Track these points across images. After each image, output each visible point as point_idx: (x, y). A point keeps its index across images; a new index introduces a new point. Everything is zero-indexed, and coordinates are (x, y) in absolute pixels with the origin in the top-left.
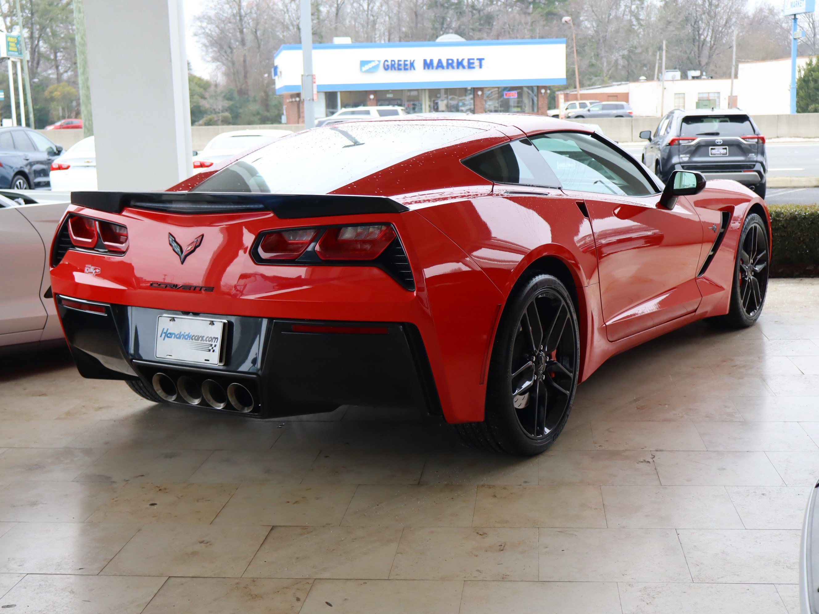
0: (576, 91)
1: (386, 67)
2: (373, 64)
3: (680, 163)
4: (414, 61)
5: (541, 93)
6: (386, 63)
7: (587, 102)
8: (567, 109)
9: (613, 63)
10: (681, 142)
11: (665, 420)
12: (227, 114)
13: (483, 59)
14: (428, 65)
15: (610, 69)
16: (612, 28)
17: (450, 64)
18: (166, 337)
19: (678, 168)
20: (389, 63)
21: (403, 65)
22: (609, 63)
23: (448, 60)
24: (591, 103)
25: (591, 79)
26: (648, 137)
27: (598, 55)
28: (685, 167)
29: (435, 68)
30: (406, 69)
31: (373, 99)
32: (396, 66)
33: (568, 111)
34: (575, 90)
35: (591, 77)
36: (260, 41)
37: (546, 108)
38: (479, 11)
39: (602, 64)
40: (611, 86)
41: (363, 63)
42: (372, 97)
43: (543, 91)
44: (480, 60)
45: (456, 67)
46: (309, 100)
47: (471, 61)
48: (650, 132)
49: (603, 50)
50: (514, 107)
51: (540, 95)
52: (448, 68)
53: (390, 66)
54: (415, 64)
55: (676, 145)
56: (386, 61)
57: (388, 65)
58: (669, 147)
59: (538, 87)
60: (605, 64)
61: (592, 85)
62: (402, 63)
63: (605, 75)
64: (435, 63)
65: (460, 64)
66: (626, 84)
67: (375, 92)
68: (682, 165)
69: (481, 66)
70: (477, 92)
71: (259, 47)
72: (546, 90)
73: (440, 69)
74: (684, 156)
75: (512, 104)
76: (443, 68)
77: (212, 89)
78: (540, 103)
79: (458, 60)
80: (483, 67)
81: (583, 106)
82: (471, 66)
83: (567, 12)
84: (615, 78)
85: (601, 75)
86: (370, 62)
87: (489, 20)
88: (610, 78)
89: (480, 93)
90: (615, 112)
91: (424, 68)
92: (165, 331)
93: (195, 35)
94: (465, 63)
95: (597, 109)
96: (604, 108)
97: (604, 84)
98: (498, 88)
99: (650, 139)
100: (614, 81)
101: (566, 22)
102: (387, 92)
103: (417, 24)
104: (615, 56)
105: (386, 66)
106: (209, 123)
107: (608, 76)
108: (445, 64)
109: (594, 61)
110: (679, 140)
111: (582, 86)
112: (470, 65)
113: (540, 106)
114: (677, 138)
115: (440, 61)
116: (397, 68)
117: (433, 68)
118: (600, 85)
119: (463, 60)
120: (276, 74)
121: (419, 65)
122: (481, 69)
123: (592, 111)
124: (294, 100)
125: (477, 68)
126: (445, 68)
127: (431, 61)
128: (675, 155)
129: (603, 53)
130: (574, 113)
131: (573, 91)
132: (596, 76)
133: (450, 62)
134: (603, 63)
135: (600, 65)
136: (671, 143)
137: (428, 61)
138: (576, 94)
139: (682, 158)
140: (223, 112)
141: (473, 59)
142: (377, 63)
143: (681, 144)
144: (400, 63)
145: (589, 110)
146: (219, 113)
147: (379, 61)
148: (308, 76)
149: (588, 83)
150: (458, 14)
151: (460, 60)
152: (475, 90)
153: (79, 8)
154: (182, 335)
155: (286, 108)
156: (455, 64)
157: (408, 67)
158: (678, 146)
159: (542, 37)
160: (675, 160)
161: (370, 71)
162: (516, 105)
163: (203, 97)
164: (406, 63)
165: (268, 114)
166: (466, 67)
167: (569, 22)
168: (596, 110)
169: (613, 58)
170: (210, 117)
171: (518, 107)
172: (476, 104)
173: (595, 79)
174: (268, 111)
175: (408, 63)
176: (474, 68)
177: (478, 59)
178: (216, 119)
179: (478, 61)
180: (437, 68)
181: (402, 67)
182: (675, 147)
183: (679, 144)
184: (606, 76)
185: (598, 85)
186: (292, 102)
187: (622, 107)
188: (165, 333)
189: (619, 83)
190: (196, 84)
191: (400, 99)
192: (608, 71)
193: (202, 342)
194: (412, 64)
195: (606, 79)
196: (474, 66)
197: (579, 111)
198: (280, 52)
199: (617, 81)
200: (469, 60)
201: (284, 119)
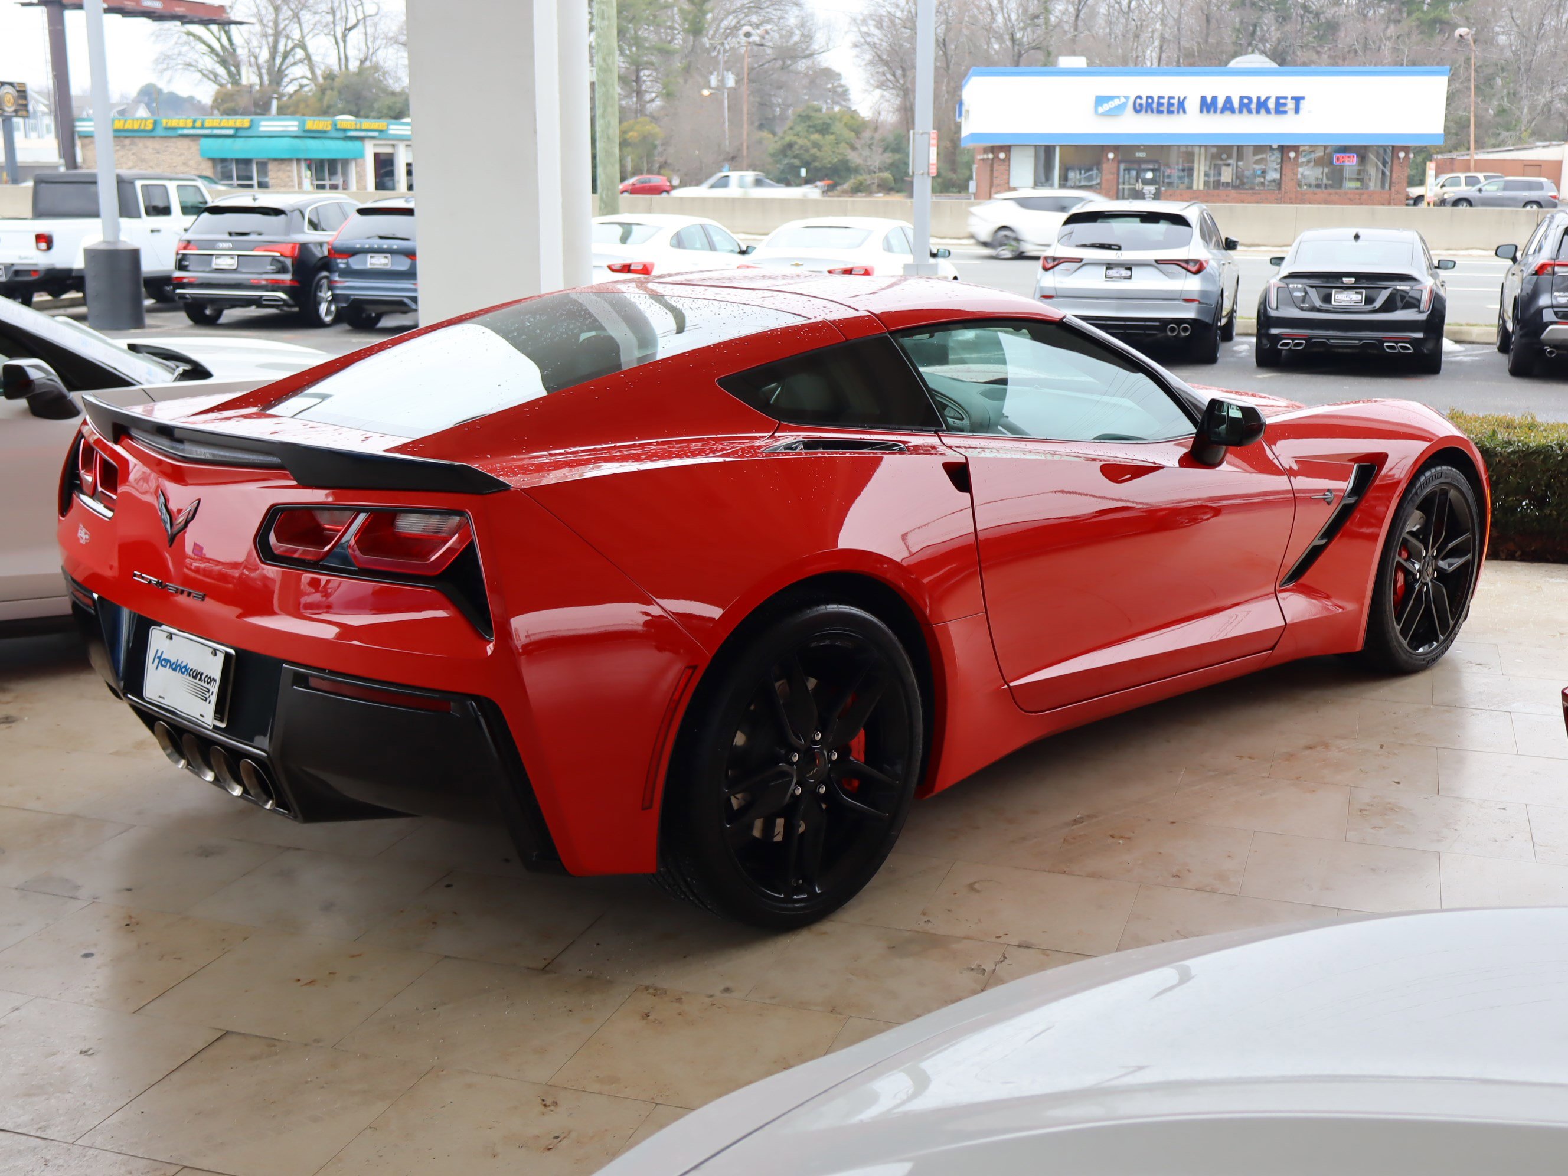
0: (1467, 155)
1: (1138, 108)
2: (1117, 102)
3: (1552, 307)
4: (1185, 98)
5: (1399, 158)
6: (1139, 101)
7: (1480, 176)
8: (1443, 186)
9: (1539, 108)
10: (1557, 269)
11: (1092, 875)
12: (887, 175)
13: (1303, 98)
14: (1207, 106)
15: (1534, 119)
16: (1542, 48)
17: (1245, 105)
18: (160, 666)
19: (1548, 316)
20: (1144, 101)
21: (1166, 105)
22: (1533, 108)
23: (1241, 98)
24: (1486, 178)
25: (1499, 134)
26: (1512, 256)
27: (1514, 94)
28: (1560, 314)
29: (1219, 111)
30: (1170, 112)
31: (1113, 160)
32: (1155, 106)
33: (1445, 189)
34: (1467, 152)
35: (1498, 132)
36: (949, 57)
37: (1405, 184)
38: (1317, 15)
39: (1521, 110)
40: (1532, 148)
41: (1100, 100)
42: (1111, 156)
43: (1402, 155)
44: (1297, 100)
45: (1254, 111)
46: (923, 174)
47: (1282, 101)
48: (1516, 247)
49: (1525, 85)
50: (1351, 179)
51: (1396, 161)
52: (1241, 112)
53: (1144, 105)
54: (1187, 105)
55: (1548, 274)
56: (1140, 97)
57: (1141, 105)
58: (1535, 277)
59: (1393, 147)
60: (1525, 110)
61: (1498, 145)
62: (1165, 101)
63: (1523, 128)
64: (1220, 103)
65: (1262, 105)
66: (1559, 145)
67: (1116, 149)
68: (1555, 309)
69: (1297, 110)
70: (1288, 153)
71: (948, 67)
72: (1407, 154)
73: (1228, 113)
74: (1562, 294)
75: (1347, 174)
76: (1233, 111)
77: (867, 134)
78: (1394, 176)
79: (1259, 98)
80: (1301, 111)
81: (1471, 181)
82: (1282, 109)
83: (1467, 19)
84: (1541, 135)
85: (1517, 128)
86: (1111, 98)
87: (1329, 29)
88: (1533, 134)
89: (1292, 155)
90: (1527, 195)
91: (1201, 111)
92: (159, 654)
93: (856, 46)
94: (1271, 104)
95: (1494, 188)
96: (1507, 186)
97: (1520, 144)
98: (1325, 147)
99: (1514, 259)
100: (1538, 140)
101: (1461, 36)
102: (1137, 148)
103: (1207, 35)
104: (1544, 97)
105: (1137, 105)
106: (857, 190)
107: (1529, 131)
108: (1236, 104)
109: (1506, 104)
110: (1554, 265)
111: (1480, 145)
112: (1280, 108)
113: (1394, 180)
114: (1552, 262)
115: (1228, 100)
116: (1155, 110)
117: (1215, 112)
118: (1513, 145)
119: (1268, 98)
120: (960, 115)
121: (1193, 105)
122: (1297, 116)
123: (1486, 191)
124: (985, 156)
125: (1291, 113)
126: (1237, 111)
127: (1214, 99)
128: (1546, 291)
129: (1523, 91)
130: (1453, 195)
131: (1463, 155)
132: (1508, 130)
133: (1246, 101)
134: (1523, 109)
135: (1518, 113)
136: (1540, 271)
137: (1209, 100)
138: (1469, 161)
139: (1556, 297)
140: (880, 170)
141: (1286, 98)
142: (1123, 100)
143: (1557, 272)
144: (1162, 101)
145: (1480, 190)
146: (875, 172)
147: (1127, 98)
148: (922, 134)
149: (1493, 141)
150: (1280, 20)
151: (1262, 99)
152: (1283, 149)
153: (603, 11)
154: (179, 665)
155: (977, 168)
156: (1253, 106)
157: (1175, 108)
158: (1551, 277)
159: (1414, 63)
160: (1544, 300)
161: (1111, 114)
162: (1356, 176)
163: (853, 148)
164: (1172, 101)
165: (954, 176)
166: (1273, 111)
167: (1466, 37)
168: (1491, 189)
169: (1542, 100)
170: (860, 178)
171: (1358, 180)
172: (1284, 172)
173: (1505, 134)
174: (954, 170)
175: (1175, 101)
176: (1285, 112)
177: (1292, 98)
178: (869, 182)
179: (1294, 101)
180: (1222, 112)
181: (1164, 108)
182: (1545, 278)
183: (1554, 273)
184: (1525, 131)
185: (1509, 146)
186: (983, 160)
187: (1540, 187)
188: (159, 658)
189: (1547, 143)
190: (846, 125)
191: (1157, 161)
192: (1530, 122)
193: (200, 683)
194: (1181, 105)
195: (1525, 135)
196: (1286, 109)
197: (1463, 190)
198: (969, 79)
199: (1546, 140)
200: (1278, 99)
201: (972, 186)
